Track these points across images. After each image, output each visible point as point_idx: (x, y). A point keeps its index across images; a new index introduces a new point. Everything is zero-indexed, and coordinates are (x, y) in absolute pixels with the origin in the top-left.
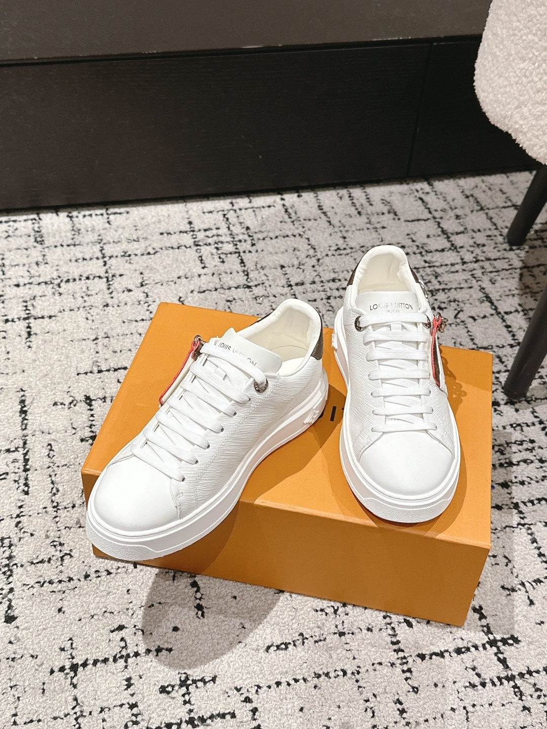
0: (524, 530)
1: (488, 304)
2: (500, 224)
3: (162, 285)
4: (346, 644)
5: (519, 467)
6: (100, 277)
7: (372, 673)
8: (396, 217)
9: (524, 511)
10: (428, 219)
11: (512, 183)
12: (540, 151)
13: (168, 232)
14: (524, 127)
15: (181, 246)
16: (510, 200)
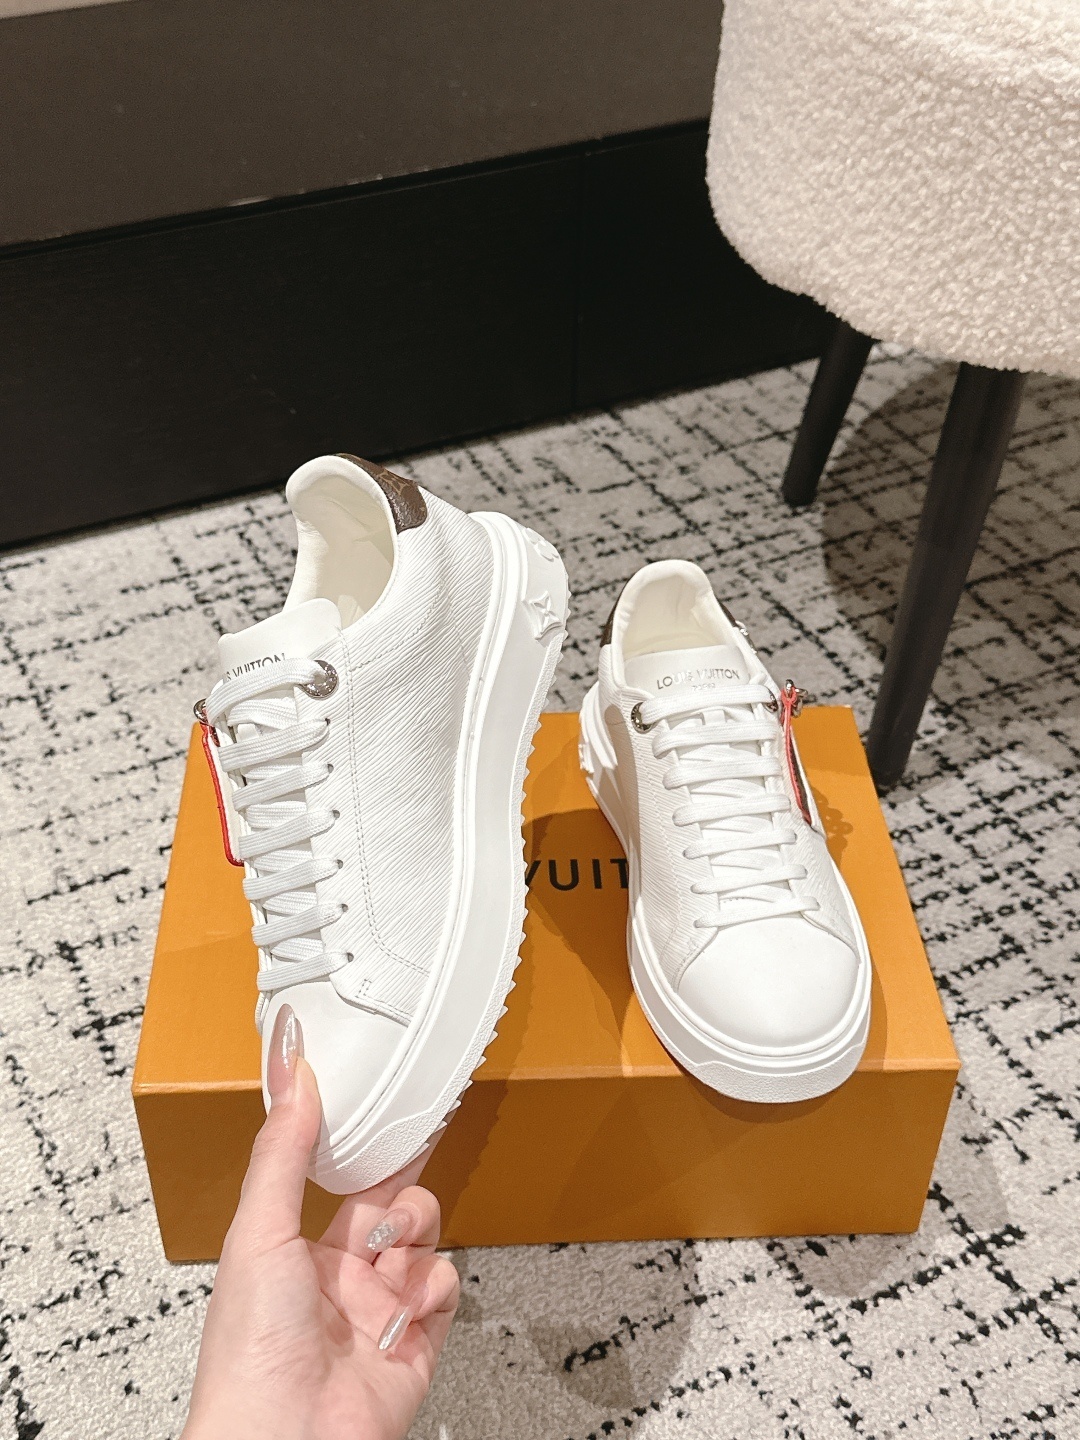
0: (970, 1025)
1: (783, 620)
2: (762, 471)
3: (154, 691)
4: (714, 1316)
5: (926, 910)
6: (20, 699)
7: (777, 1361)
8: (572, 488)
9: (960, 990)
10: (630, 483)
11: (761, 393)
12: (879, 319)
13: (136, 585)
14: (840, 280)
15: (171, 608)
16: (768, 425)
